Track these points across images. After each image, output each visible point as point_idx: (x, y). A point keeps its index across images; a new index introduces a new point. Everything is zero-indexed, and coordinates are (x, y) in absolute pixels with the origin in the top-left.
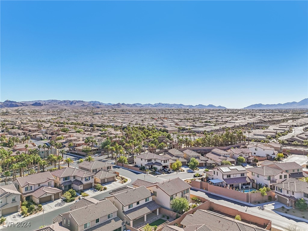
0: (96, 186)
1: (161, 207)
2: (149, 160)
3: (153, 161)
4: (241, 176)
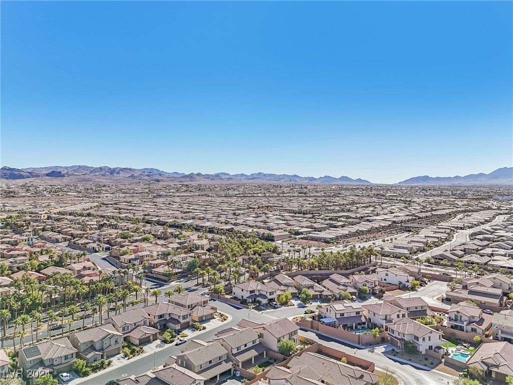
0: (195, 325)
1: (269, 350)
2: (251, 292)
3: (257, 293)
4: (356, 314)
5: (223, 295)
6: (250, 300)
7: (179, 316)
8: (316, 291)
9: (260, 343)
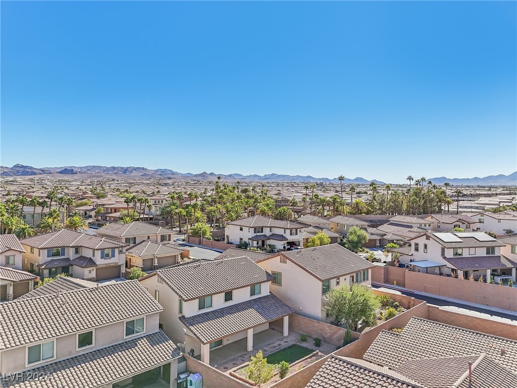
0: (130, 273)
1: (295, 314)
2: (256, 230)
3: (267, 232)
4: (488, 253)
5: (208, 238)
6: (255, 242)
7: (94, 250)
8: (372, 234)
9: (272, 296)
